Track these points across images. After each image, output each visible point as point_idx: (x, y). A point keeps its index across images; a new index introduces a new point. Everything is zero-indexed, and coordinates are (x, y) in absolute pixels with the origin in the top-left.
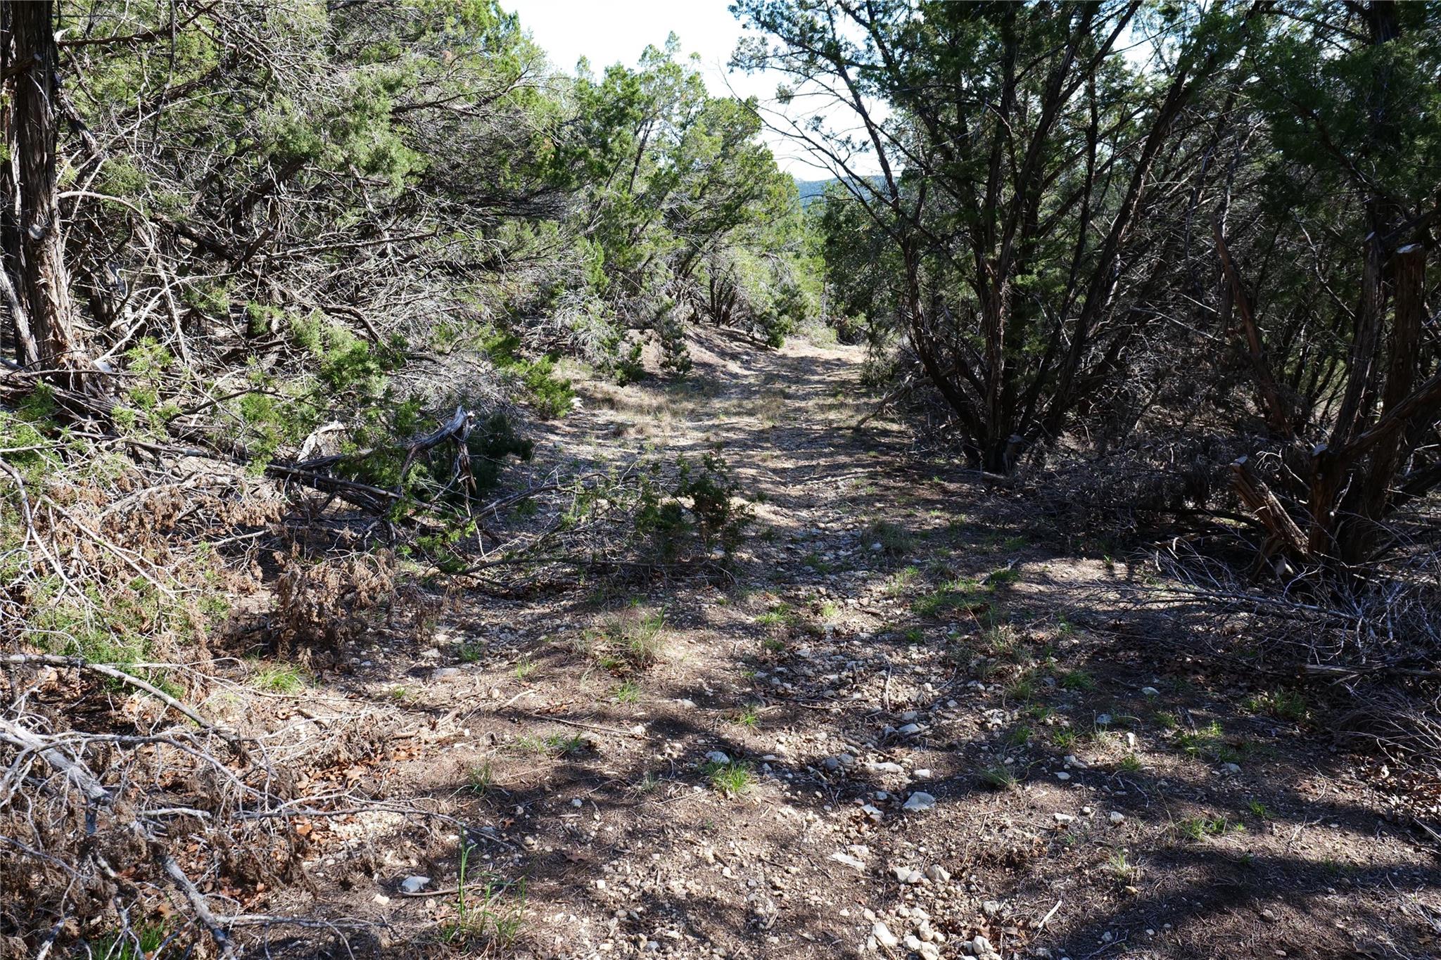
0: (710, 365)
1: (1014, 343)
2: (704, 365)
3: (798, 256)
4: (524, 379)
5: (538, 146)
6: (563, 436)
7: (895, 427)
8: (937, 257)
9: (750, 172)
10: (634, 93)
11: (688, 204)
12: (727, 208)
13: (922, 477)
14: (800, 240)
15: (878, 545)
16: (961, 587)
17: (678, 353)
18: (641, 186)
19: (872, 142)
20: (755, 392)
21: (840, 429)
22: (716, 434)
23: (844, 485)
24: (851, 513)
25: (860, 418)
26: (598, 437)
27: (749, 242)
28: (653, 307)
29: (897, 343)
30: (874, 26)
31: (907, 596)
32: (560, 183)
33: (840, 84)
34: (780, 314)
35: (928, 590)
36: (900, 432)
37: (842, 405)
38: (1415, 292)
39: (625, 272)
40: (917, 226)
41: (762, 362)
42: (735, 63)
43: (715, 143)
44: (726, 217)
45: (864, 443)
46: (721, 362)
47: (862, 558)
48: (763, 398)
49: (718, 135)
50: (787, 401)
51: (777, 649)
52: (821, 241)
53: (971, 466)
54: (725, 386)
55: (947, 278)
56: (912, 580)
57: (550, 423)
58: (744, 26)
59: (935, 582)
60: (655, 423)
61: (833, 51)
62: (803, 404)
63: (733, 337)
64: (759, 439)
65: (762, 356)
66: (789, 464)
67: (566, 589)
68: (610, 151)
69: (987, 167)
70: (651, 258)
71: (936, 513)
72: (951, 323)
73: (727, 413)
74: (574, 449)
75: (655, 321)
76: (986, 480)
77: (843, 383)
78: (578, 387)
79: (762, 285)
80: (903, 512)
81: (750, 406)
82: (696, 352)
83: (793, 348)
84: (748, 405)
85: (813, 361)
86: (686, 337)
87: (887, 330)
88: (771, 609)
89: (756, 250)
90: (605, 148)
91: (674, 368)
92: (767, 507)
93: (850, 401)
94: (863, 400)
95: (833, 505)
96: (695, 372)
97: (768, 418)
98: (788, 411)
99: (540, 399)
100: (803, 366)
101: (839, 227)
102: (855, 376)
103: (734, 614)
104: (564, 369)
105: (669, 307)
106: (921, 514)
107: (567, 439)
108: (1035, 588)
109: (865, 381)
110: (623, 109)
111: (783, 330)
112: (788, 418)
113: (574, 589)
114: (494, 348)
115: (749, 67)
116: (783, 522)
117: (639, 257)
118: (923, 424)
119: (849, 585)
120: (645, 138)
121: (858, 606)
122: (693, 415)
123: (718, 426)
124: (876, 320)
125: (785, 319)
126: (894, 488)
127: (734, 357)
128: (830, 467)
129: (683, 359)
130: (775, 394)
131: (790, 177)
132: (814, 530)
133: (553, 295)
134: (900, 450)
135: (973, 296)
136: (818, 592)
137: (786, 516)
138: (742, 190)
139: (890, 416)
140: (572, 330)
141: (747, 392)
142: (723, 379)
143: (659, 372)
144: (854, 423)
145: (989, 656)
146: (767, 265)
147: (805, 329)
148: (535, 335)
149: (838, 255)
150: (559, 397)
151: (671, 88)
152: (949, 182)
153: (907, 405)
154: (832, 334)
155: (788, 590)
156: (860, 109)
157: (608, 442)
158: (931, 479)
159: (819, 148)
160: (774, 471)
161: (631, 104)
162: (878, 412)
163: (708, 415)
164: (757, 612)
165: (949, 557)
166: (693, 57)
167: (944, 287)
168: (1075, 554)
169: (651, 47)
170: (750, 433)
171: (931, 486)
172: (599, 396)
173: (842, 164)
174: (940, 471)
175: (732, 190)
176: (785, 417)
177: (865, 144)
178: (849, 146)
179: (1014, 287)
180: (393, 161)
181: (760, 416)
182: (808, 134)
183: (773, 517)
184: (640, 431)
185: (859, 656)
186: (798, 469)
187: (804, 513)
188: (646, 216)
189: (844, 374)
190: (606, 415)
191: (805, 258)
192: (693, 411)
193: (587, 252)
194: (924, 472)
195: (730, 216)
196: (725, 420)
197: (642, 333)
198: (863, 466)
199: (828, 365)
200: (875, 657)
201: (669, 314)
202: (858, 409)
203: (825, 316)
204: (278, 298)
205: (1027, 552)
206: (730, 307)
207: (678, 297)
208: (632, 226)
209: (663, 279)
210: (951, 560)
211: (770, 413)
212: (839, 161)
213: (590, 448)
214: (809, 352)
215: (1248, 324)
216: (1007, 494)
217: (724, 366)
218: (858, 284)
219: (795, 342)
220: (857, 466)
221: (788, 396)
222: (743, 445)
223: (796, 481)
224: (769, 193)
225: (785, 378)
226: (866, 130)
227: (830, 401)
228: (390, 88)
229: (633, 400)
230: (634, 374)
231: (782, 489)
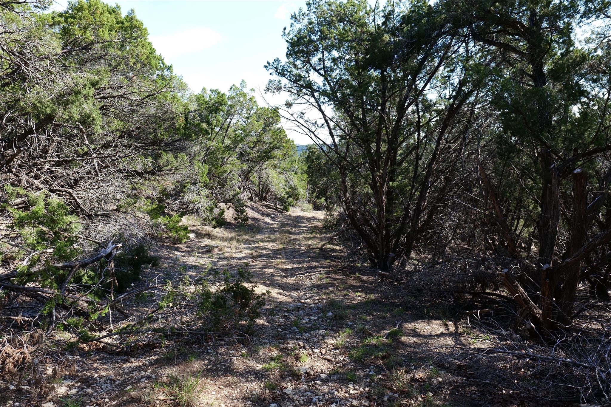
0: (257, 219)
1: (389, 212)
2: (253, 219)
3: (296, 173)
4: (165, 225)
5: (177, 120)
6: (182, 252)
7: (338, 248)
8: (354, 175)
9: (276, 138)
10: (222, 100)
11: (248, 150)
12: (265, 152)
13: (351, 273)
14: (297, 167)
15: (330, 314)
16: (374, 341)
17: (242, 213)
18: (228, 142)
19: (325, 124)
20: (276, 231)
21: (313, 248)
22: (256, 251)
23: (315, 278)
24: (317, 293)
25: (322, 243)
26: (199, 253)
27: (275, 167)
28: (231, 193)
29: (338, 210)
30: (326, 76)
31: (347, 348)
32: (187, 137)
33: (312, 100)
34: (288, 197)
35: (357, 343)
36: (340, 250)
37: (315, 238)
38: (583, 191)
39: (219, 178)
40: (346, 160)
41: (280, 218)
42: (268, 90)
43: (260, 125)
44: (265, 156)
45: (324, 255)
46: (262, 218)
47: (322, 321)
48: (280, 234)
49: (262, 122)
50: (290, 235)
51: (272, 388)
52: (306, 168)
53: (373, 268)
54: (263, 228)
55: (359, 184)
56: (348, 336)
57: (177, 246)
58: (271, 74)
59: (361, 338)
60: (229, 245)
61: (309, 85)
62: (297, 237)
63: (268, 207)
64: (276, 253)
65: (280, 215)
66: (289, 267)
67: (156, 348)
68: (211, 124)
69: (375, 135)
70: (231, 172)
71: (359, 294)
72: (361, 202)
73: (263, 241)
74: (186, 259)
75: (232, 199)
76: (380, 275)
77: (315, 227)
78: (195, 228)
79: (281, 185)
80: (343, 293)
81: (274, 237)
82: (250, 213)
83: (294, 212)
84: (273, 237)
85: (303, 217)
86: (247, 206)
87: (334, 205)
88: (272, 359)
89: (278, 170)
90: (208, 122)
91: (240, 220)
92: (277, 290)
93: (318, 235)
94: (324, 235)
95: (309, 289)
96: (250, 222)
97: (281, 244)
98: (291, 240)
99: (173, 234)
100: (298, 220)
101: (313, 161)
102: (320, 225)
103: (250, 363)
104: (188, 220)
105: (239, 193)
106: (351, 294)
107: (184, 254)
108: (413, 340)
109: (325, 227)
110: (217, 107)
111: (290, 204)
112: (290, 243)
113: (161, 347)
114: (152, 210)
115: (274, 92)
116: (283, 299)
117: (225, 171)
118: (350, 246)
119: (315, 340)
120: (230, 122)
121: (319, 354)
122: (247, 242)
123: (258, 247)
124: (329, 201)
125: (291, 199)
126: (338, 279)
127: (268, 215)
128: (308, 268)
129: (245, 216)
130: (285, 232)
131: (293, 141)
132: (299, 304)
133: (185, 187)
134: (340, 259)
135: (370, 191)
136: (299, 345)
137: (285, 295)
138: (272, 145)
139: (336, 242)
140: (193, 202)
141: (273, 231)
142: (262, 225)
143: (233, 222)
144: (319, 246)
145: (395, 392)
146: (282, 177)
147: (299, 204)
148: (176, 204)
149: (312, 173)
150: (182, 233)
151: (242, 102)
152: (360, 141)
153: (343, 238)
154: (311, 206)
155: (283, 344)
156: (321, 110)
157: (204, 256)
158: (355, 274)
159: (303, 126)
160: (282, 270)
161: (221, 104)
162: (330, 241)
163: (254, 242)
164: (264, 361)
165: (366, 320)
166: (251, 90)
167: (357, 187)
168: (428, 318)
169: (234, 85)
170: (272, 250)
171: (355, 278)
172: (204, 232)
173: (313, 133)
174: (359, 270)
175: (268, 145)
176: (289, 243)
177: (323, 125)
178: (316, 126)
179: (389, 187)
180: (94, 119)
181: (277, 242)
182: (298, 119)
183: (279, 296)
184: (220, 250)
185: (319, 393)
186: (293, 269)
187: (295, 294)
188: (229, 154)
189: (316, 224)
190: (206, 242)
191: (299, 174)
192: (247, 240)
193: (200, 168)
194: (350, 270)
195: (267, 155)
196: (262, 244)
197: (226, 204)
198: (324, 268)
199: (309, 219)
200: (329, 393)
201: (239, 196)
202: (321, 239)
203: (308, 199)
204: (24, 183)
205: (405, 316)
206: (267, 194)
207: (244, 189)
208: (223, 158)
209: (236, 181)
210: (368, 322)
211: (282, 241)
212: (312, 132)
213: (194, 259)
214: (301, 214)
215: (496, 205)
216: (390, 282)
217: (263, 219)
218: (321, 185)
219: (295, 209)
220: (321, 267)
221: (291, 233)
222: (269, 257)
223: (292, 276)
224: (284, 147)
225: (290, 225)
226: (323, 119)
227: (309, 235)
228: (93, 85)
229: (219, 235)
230: (221, 223)
231: (285, 280)
